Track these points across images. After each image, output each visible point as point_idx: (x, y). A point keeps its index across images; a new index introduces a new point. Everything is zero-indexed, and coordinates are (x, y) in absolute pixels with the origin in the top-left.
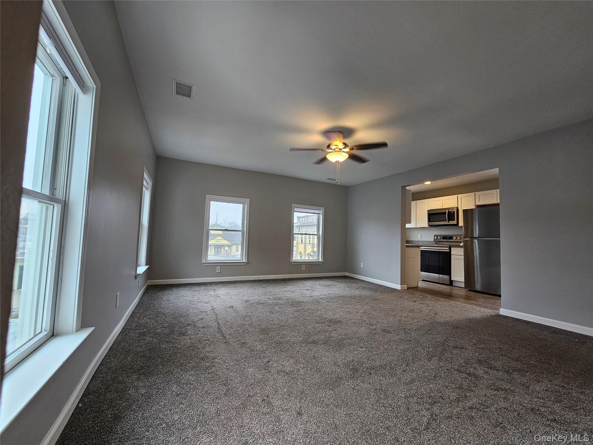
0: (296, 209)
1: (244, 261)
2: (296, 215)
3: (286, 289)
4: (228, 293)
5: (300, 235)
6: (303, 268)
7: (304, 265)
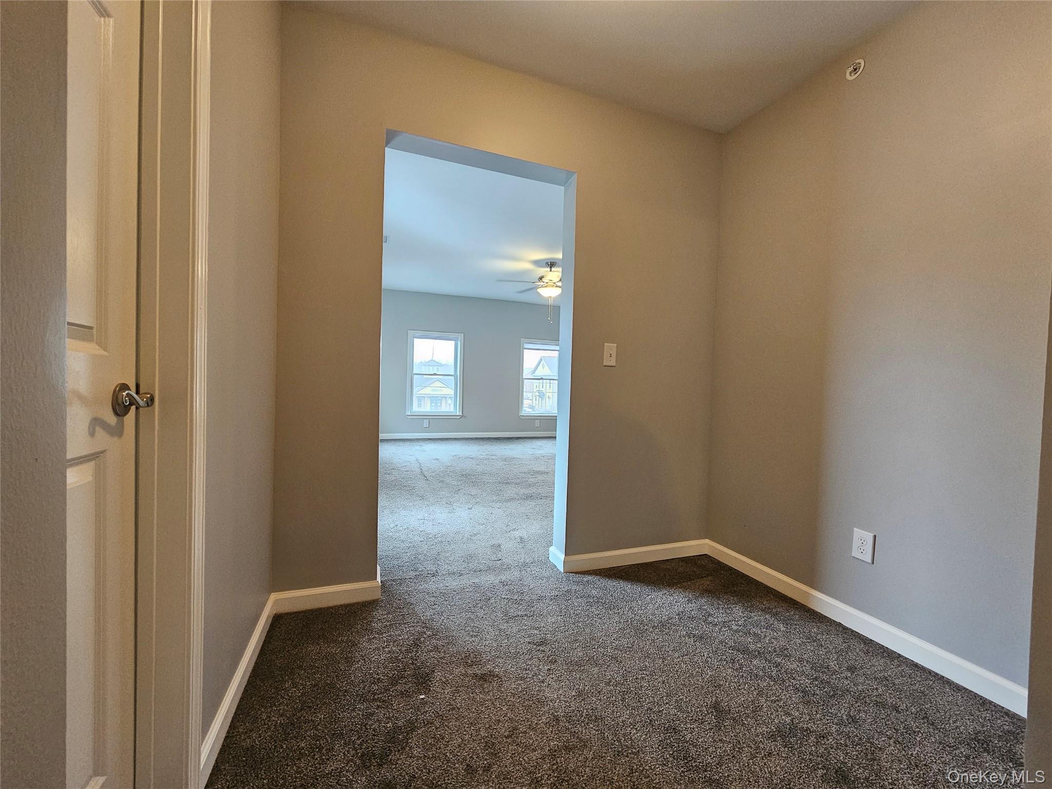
0: (526, 346)
1: (458, 414)
2: (527, 353)
3: (506, 447)
4: (435, 449)
5: (548, 381)
6: (537, 423)
7: (539, 421)
